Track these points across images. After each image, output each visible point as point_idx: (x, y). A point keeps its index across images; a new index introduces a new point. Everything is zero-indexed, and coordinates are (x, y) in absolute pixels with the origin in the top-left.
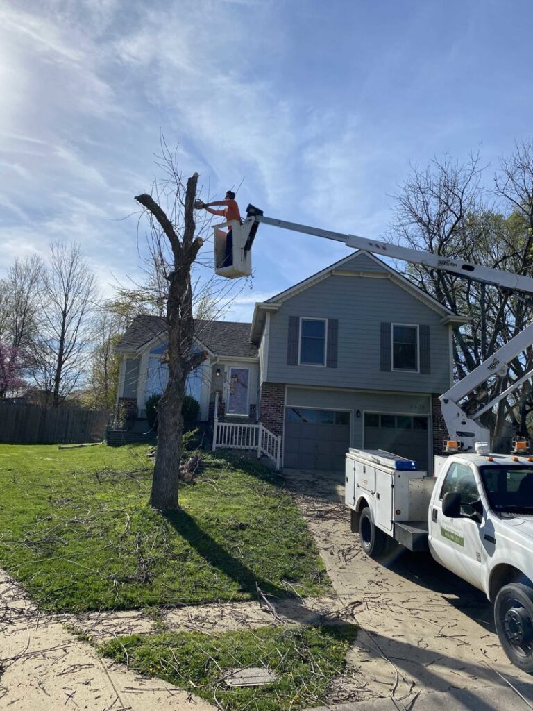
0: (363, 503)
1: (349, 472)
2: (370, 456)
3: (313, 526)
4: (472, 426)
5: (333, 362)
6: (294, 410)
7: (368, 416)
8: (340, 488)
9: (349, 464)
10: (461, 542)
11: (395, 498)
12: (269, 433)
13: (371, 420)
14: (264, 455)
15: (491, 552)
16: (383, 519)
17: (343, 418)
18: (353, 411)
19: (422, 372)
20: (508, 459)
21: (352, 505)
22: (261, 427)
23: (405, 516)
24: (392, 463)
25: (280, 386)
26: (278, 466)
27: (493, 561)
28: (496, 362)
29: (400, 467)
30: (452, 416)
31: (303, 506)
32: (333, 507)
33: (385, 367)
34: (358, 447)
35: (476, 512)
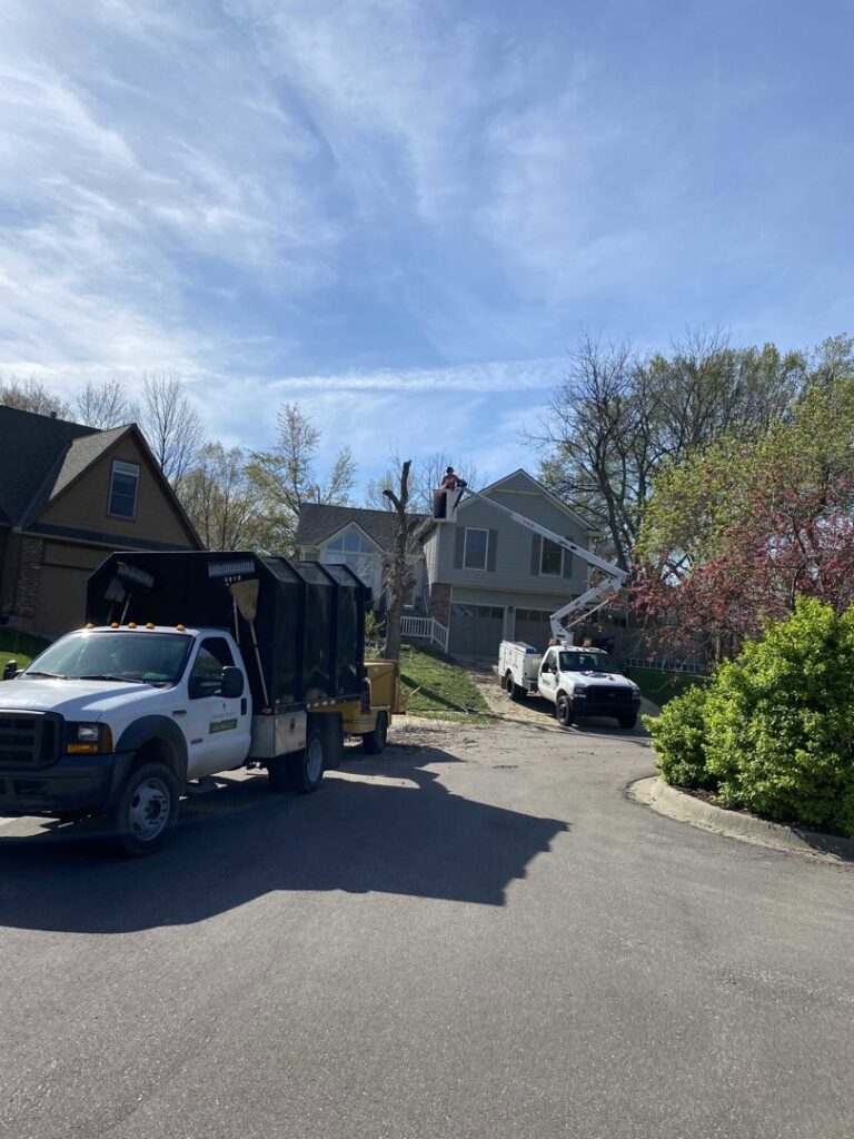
0: (509, 672)
1: (501, 655)
2: (514, 646)
3: (478, 686)
4: (564, 632)
5: (492, 568)
6: (458, 605)
7: (518, 611)
8: (495, 667)
9: (502, 650)
10: (549, 684)
11: (524, 668)
12: (440, 625)
13: (521, 615)
14: (435, 642)
15: (557, 685)
16: (518, 679)
17: (498, 613)
18: (507, 607)
19: (565, 577)
20: (581, 649)
21: (502, 673)
22: (433, 620)
23: (529, 676)
24: (524, 650)
25: (447, 586)
26: (446, 651)
27: (558, 689)
28: (578, 603)
29: (528, 651)
30: (555, 626)
31: (470, 676)
32: (490, 677)
33: (534, 572)
34: (509, 640)
35: (555, 670)
